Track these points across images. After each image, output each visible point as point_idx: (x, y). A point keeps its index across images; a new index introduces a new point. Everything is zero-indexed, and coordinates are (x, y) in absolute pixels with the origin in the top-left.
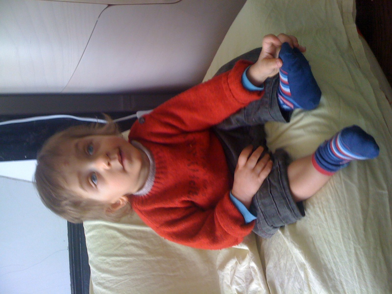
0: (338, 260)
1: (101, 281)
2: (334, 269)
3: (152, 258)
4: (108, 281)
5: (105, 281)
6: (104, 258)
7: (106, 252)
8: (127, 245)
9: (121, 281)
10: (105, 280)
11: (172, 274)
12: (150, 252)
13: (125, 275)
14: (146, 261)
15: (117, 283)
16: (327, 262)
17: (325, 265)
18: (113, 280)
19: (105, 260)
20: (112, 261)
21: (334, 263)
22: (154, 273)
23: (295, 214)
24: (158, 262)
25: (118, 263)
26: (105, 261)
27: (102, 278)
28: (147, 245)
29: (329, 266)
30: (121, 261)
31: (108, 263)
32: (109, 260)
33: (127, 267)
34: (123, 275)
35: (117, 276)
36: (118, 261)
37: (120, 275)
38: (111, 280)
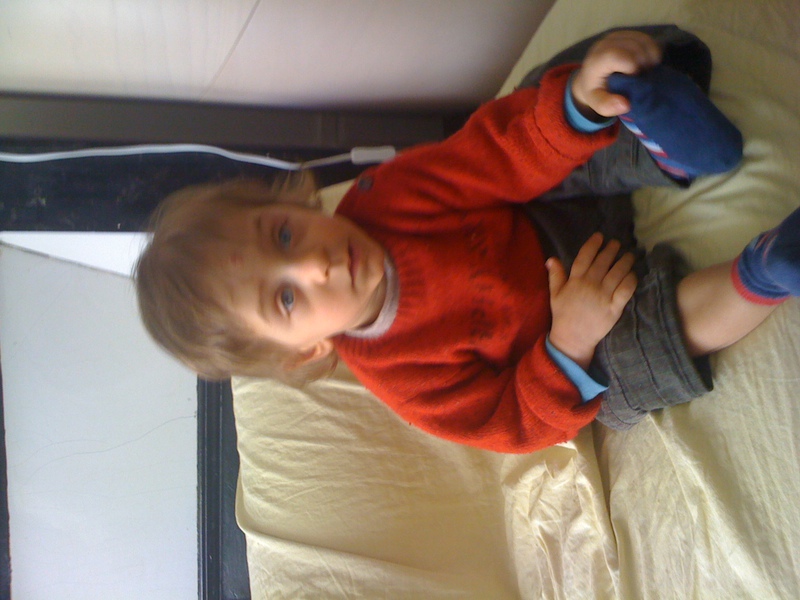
1: (262, 487)
2: (769, 505)
3: (367, 450)
4: (276, 487)
5: (268, 487)
6: (269, 440)
7: (274, 429)
8: (318, 418)
9: (301, 489)
10: (269, 484)
11: (406, 485)
12: (364, 437)
13: (310, 477)
14: (356, 454)
15: (293, 493)
16: (753, 491)
17: (749, 495)
18: (286, 486)
19: (271, 444)
20: (286, 447)
21: (770, 493)
22: (371, 480)
23: (690, 384)
24: (380, 458)
25: (298, 454)
26: (272, 447)
27: (263, 479)
28: (358, 421)
29: (757, 500)
30: (304, 449)
31: (276, 451)
32: (279, 444)
33: (315, 461)
34: (306, 478)
35: (294, 478)
36: (298, 449)
37: (302, 478)
38: (281, 486)
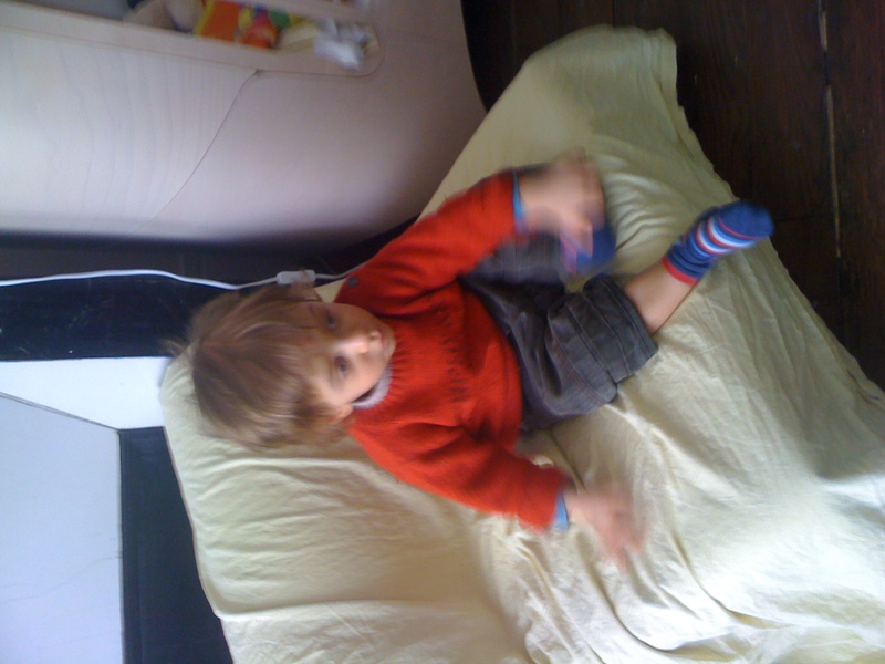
0: (721, 420)
8: (304, 494)
9: (299, 558)
10: (261, 564)
11: (392, 538)
30: (295, 523)
31: (265, 532)
33: (308, 531)
35: (289, 551)
36: (290, 524)
38: (276, 561)
